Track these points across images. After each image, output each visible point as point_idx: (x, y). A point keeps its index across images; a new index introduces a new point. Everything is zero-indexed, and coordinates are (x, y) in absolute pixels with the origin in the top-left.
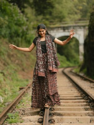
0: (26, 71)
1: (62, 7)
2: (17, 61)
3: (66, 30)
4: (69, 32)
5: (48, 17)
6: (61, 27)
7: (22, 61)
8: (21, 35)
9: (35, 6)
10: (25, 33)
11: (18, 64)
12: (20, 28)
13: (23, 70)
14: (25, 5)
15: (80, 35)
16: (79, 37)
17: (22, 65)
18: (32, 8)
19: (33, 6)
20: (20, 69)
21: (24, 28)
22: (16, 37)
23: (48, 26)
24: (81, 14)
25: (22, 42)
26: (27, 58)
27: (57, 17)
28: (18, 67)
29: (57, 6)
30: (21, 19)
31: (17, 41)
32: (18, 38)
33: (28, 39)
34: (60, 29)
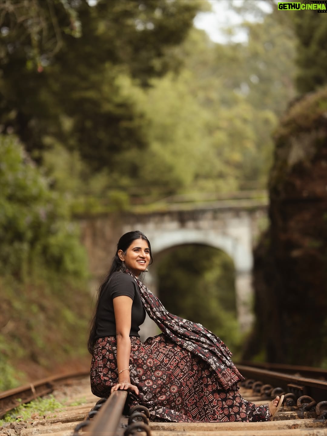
0: (43, 361)
1: (175, 153)
2: (10, 326)
3: (190, 224)
4: (198, 228)
5: (125, 181)
6: (170, 214)
7: (29, 327)
8: (29, 235)
9: (81, 141)
10: (43, 230)
11: (13, 336)
12: (25, 210)
13: (33, 358)
14: (48, 140)
15: (236, 240)
16: (235, 247)
17: (31, 341)
18: (70, 149)
19: (72, 142)
20: (21, 352)
21: (41, 210)
22: (11, 242)
23: (128, 207)
24: (237, 178)
25: (30, 261)
26: (49, 319)
27: (155, 183)
28: (15, 345)
29: (156, 147)
30: (29, 183)
31: (13, 259)
32: (17, 245)
33: (55, 251)
34: (167, 218)
